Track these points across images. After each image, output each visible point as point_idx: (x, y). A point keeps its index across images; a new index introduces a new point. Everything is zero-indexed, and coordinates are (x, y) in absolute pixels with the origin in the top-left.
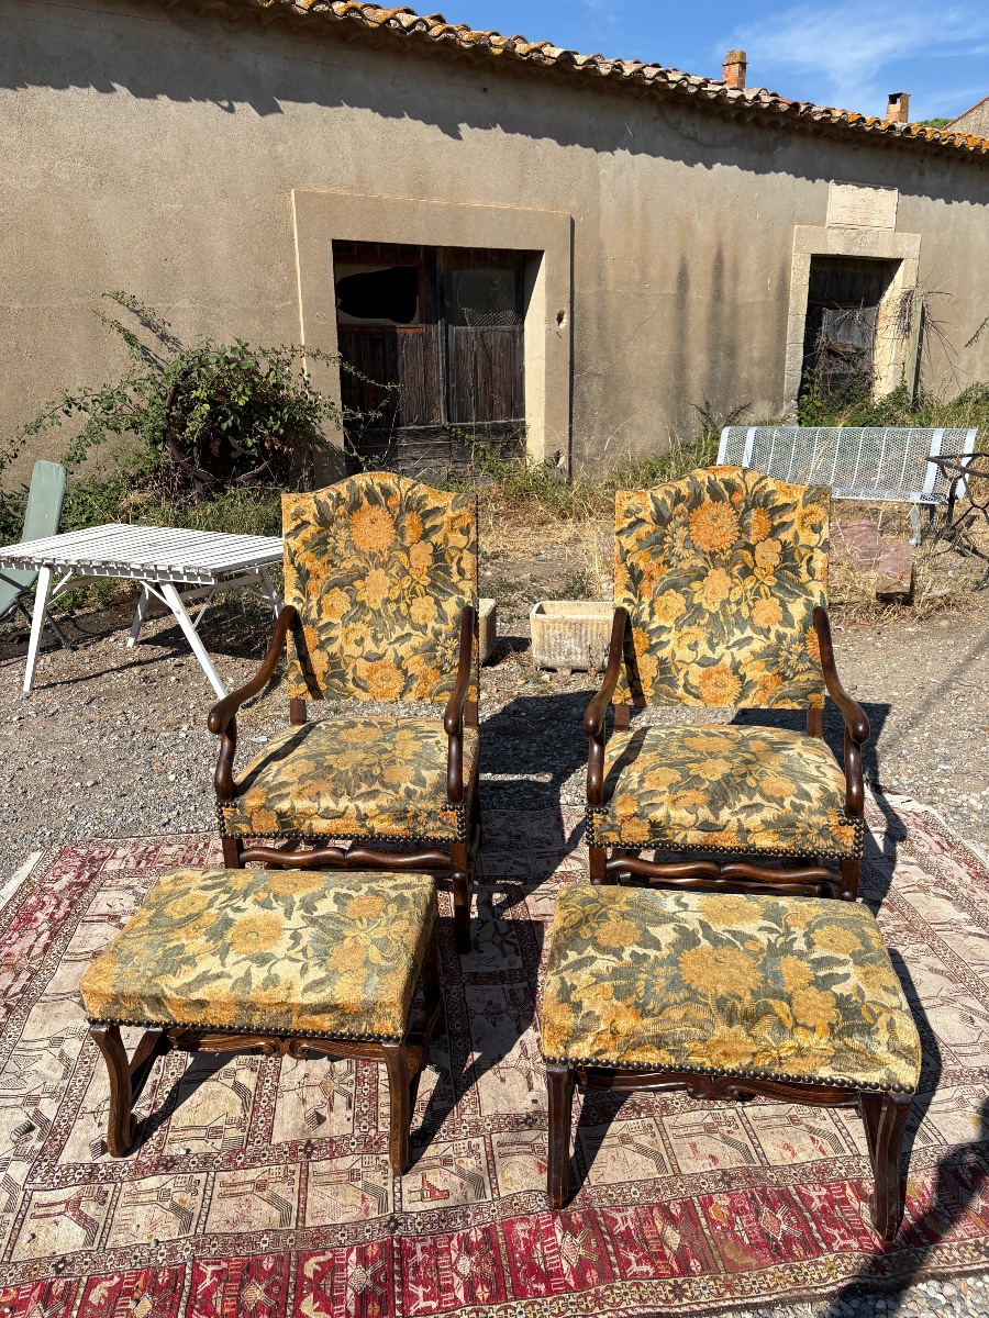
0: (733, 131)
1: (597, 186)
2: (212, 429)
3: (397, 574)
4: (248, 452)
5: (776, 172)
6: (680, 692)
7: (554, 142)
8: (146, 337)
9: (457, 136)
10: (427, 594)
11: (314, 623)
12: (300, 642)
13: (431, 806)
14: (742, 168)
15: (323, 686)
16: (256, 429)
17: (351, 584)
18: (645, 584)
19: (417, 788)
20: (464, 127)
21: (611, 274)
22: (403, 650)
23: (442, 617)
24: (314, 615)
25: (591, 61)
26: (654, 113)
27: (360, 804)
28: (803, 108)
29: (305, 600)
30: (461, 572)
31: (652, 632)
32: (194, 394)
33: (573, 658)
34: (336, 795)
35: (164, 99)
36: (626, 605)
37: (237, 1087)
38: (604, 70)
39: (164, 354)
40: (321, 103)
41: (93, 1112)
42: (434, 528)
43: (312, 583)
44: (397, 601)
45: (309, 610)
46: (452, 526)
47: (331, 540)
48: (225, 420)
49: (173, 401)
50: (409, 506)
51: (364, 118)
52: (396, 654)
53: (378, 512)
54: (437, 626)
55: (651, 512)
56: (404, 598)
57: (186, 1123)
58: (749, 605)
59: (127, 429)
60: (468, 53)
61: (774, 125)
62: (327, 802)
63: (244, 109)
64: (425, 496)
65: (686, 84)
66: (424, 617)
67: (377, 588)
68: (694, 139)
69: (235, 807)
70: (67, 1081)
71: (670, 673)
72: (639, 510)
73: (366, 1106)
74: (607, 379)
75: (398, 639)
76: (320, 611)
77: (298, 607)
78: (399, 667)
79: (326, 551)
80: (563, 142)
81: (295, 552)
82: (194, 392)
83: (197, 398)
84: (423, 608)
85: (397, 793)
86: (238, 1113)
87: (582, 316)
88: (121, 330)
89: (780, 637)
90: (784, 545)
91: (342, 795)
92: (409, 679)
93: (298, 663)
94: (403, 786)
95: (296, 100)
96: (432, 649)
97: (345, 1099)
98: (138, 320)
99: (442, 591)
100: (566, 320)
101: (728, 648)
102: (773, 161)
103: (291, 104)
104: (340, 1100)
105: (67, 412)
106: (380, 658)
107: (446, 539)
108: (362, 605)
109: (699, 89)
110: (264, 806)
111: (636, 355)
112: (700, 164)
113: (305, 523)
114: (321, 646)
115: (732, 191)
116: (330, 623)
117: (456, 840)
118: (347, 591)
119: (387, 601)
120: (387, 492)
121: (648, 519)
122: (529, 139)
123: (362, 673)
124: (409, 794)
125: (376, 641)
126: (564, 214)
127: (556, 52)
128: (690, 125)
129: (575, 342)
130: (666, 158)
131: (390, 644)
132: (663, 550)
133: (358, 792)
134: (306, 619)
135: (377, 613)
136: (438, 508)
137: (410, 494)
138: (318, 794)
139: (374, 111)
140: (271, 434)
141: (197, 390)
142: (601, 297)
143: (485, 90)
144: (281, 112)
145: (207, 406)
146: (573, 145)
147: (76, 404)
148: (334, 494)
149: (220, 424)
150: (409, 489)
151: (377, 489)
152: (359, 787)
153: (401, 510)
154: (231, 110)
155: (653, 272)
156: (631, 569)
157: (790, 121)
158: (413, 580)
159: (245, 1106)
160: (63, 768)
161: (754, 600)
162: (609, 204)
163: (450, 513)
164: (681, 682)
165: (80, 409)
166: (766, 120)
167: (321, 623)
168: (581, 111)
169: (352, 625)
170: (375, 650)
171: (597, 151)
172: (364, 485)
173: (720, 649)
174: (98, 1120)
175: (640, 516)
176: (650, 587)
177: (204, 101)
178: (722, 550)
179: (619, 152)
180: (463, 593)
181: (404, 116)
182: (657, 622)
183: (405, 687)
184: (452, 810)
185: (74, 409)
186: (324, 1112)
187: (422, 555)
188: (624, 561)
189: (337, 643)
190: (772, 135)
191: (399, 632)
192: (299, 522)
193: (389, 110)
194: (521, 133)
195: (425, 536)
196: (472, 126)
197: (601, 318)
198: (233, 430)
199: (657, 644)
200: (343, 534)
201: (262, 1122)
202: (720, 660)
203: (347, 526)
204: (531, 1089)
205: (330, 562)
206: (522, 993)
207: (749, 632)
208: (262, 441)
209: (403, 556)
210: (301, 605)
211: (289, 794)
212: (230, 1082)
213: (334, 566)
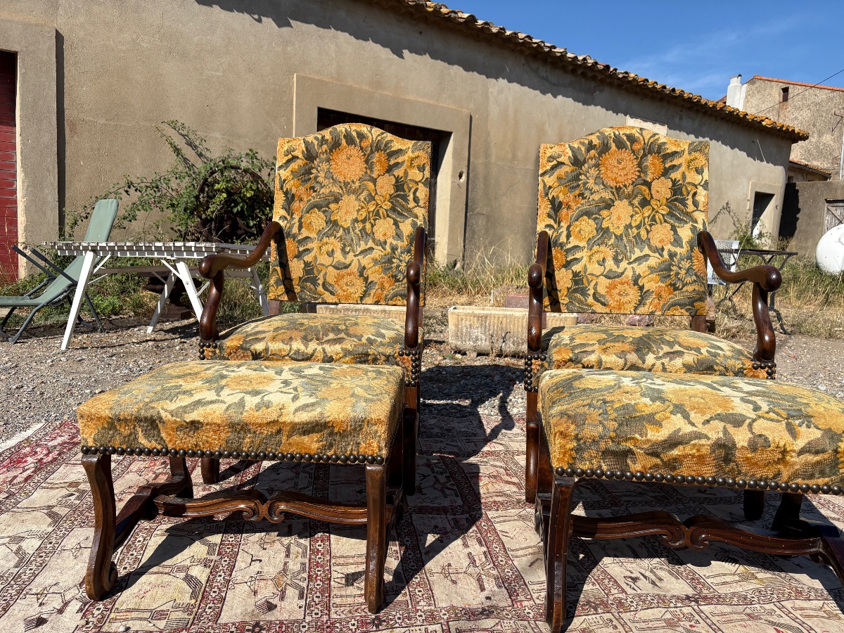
0: (569, 78)
1: (487, 98)
2: (226, 212)
3: (365, 199)
4: (249, 230)
5: (595, 105)
6: (590, 300)
7: (461, 69)
8: (189, 153)
9: (401, 56)
10: (388, 216)
11: (294, 237)
12: (282, 252)
13: (389, 351)
14: (575, 100)
15: (297, 289)
16: (256, 215)
17: (327, 206)
18: (564, 212)
19: (377, 338)
20: (406, 53)
21: (494, 151)
22: (366, 261)
23: (399, 236)
24: (295, 230)
25: (486, 23)
26: (523, 61)
27: (327, 347)
28: (611, 69)
29: (288, 218)
30: (416, 200)
31: (568, 251)
32: (217, 186)
33: (479, 343)
34: (306, 340)
35: (216, 8)
36: (547, 230)
37: (189, 579)
38: (494, 30)
39: (199, 164)
40: (318, 25)
41: (37, 594)
42: (397, 165)
43: (296, 204)
44: (364, 221)
45: (291, 227)
46: (412, 164)
47: (314, 171)
48: (236, 206)
49: (202, 190)
50: (377, 147)
51: (344, 37)
52: (360, 264)
53: (353, 151)
54: (395, 243)
55: (569, 157)
56: (369, 219)
57: (131, 606)
58: (646, 229)
59: (168, 208)
60: (411, 9)
61: (594, 78)
62: (297, 345)
63: (268, 22)
64: (392, 141)
65: (543, 45)
66: (385, 235)
67: (348, 211)
68: (546, 79)
69: (215, 347)
70: (17, 569)
71: (583, 284)
72: (559, 156)
73: (318, 597)
74: (488, 217)
75: (362, 252)
76: (300, 227)
77: (282, 224)
78: (361, 275)
79: (310, 179)
80: (467, 69)
81: (285, 180)
82: (217, 185)
83: (219, 190)
84: (384, 228)
85: (360, 340)
86: (186, 599)
87: (475, 176)
88: (171, 144)
89: (672, 255)
90: (674, 182)
91: (311, 340)
92: (369, 285)
93: (278, 269)
94: (365, 337)
95: (302, 21)
96: (390, 261)
97: (297, 592)
98: (184, 141)
99: (400, 214)
100: (464, 177)
101: (630, 263)
102: (594, 99)
103: (299, 23)
104: (292, 593)
105: (127, 191)
106: (347, 267)
107: (406, 173)
108: (335, 223)
109: (551, 50)
110: (241, 347)
111: (507, 205)
112: (550, 95)
113: (295, 158)
114: (299, 256)
115: (569, 113)
116: (307, 238)
117: (410, 383)
118: (324, 212)
119: (356, 220)
120: (361, 136)
121: (567, 162)
122: (446, 64)
123: (331, 280)
124: (370, 342)
125: (345, 253)
126: (466, 112)
127: (466, 16)
128: (544, 71)
129: (470, 192)
130: (529, 87)
131: (355, 256)
132: (579, 185)
133: (325, 339)
134: (289, 234)
135: (347, 230)
136: (401, 150)
137: (379, 138)
138: (291, 339)
139: (350, 35)
140: (266, 219)
141: (219, 184)
142: (487, 165)
143: (421, 33)
144: (292, 27)
145: (225, 195)
146: (473, 72)
147: (134, 187)
148: (320, 137)
149: (232, 208)
150: (379, 135)
151: (354, 134)
152: (327, 335)
153: (371, 149)
154: (259, 21)
155: (520, 154)
156: (553, 201)
157: (604, 76)
158: (377, 204)
159: (193, 595)
160: (80, 383)
161: (651, 225)
162: (494, 110)
163: (410, 154)
164: (591, 292)
165: (136, 190)
166: (590, 74)
167: (300, 237)
168: (479, 53)
169: (325, 239)
170: (343, 260)
171: (488, 77)
172: (344, 130)
173: (624, 264)
174: (40, 601)
175: (560, 160)
176: (568, 215)
177: (243, 13)
178: (625, 186)
179: (501, 80)
180: (417, 217)
181: (369, 40)
182: (573, 242)
183: (365, 292)
184: (408, 355)
185: (132, 191)
186: (275, 601)
187: (386, 185)
188: (547, 195)
189: (312, 254)
190: (593, 84)
191: (363, 246)
192: (290, 157)
193: (360, 35)
194: (441, 60)
195: (389, 170)
196: (411, 52)
197: (486, 179)
198: (241, 213)
199: (572, 260)
200: (324, 166)
201: (210, 608)
202: (623, 273)
203: (328, 160)
204: (482, 589)
205: (312, 188)
206: (465, 521)
207: (646, 251)
208: (260, 222)
209: (371, 185)
210: (286, 222)
211: (264, 338)
212: (182, 575)
213: (315, 191)
